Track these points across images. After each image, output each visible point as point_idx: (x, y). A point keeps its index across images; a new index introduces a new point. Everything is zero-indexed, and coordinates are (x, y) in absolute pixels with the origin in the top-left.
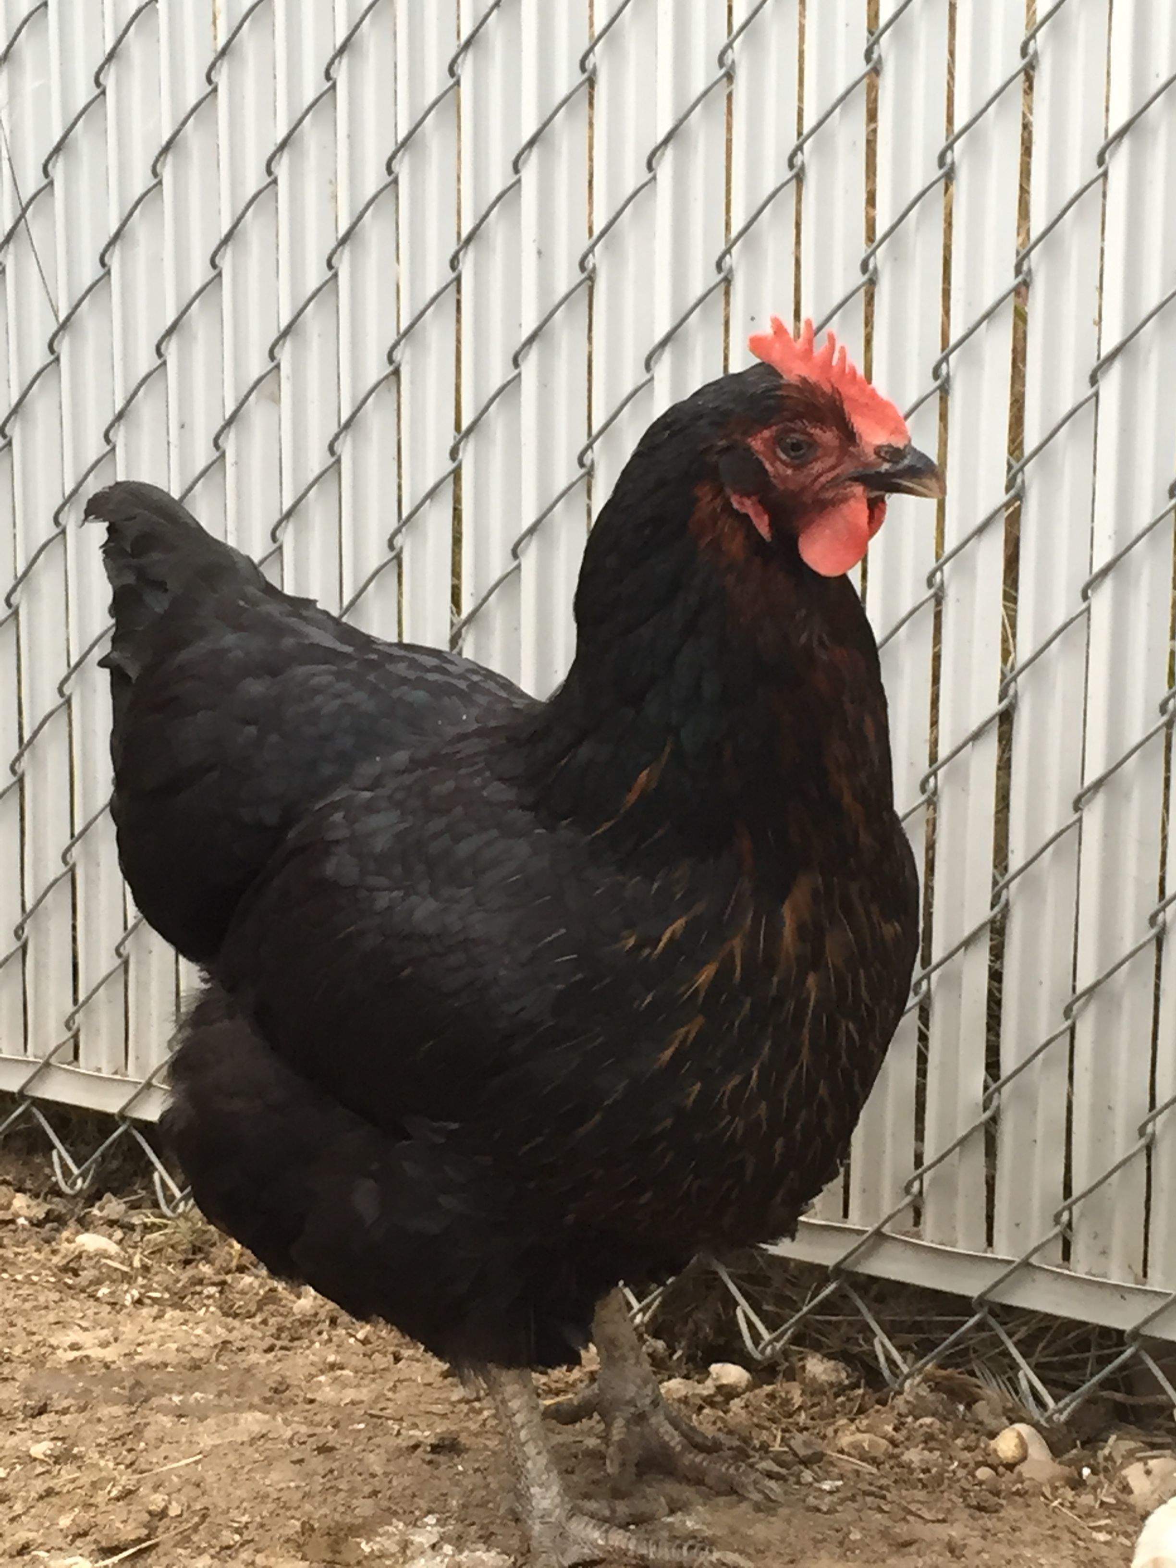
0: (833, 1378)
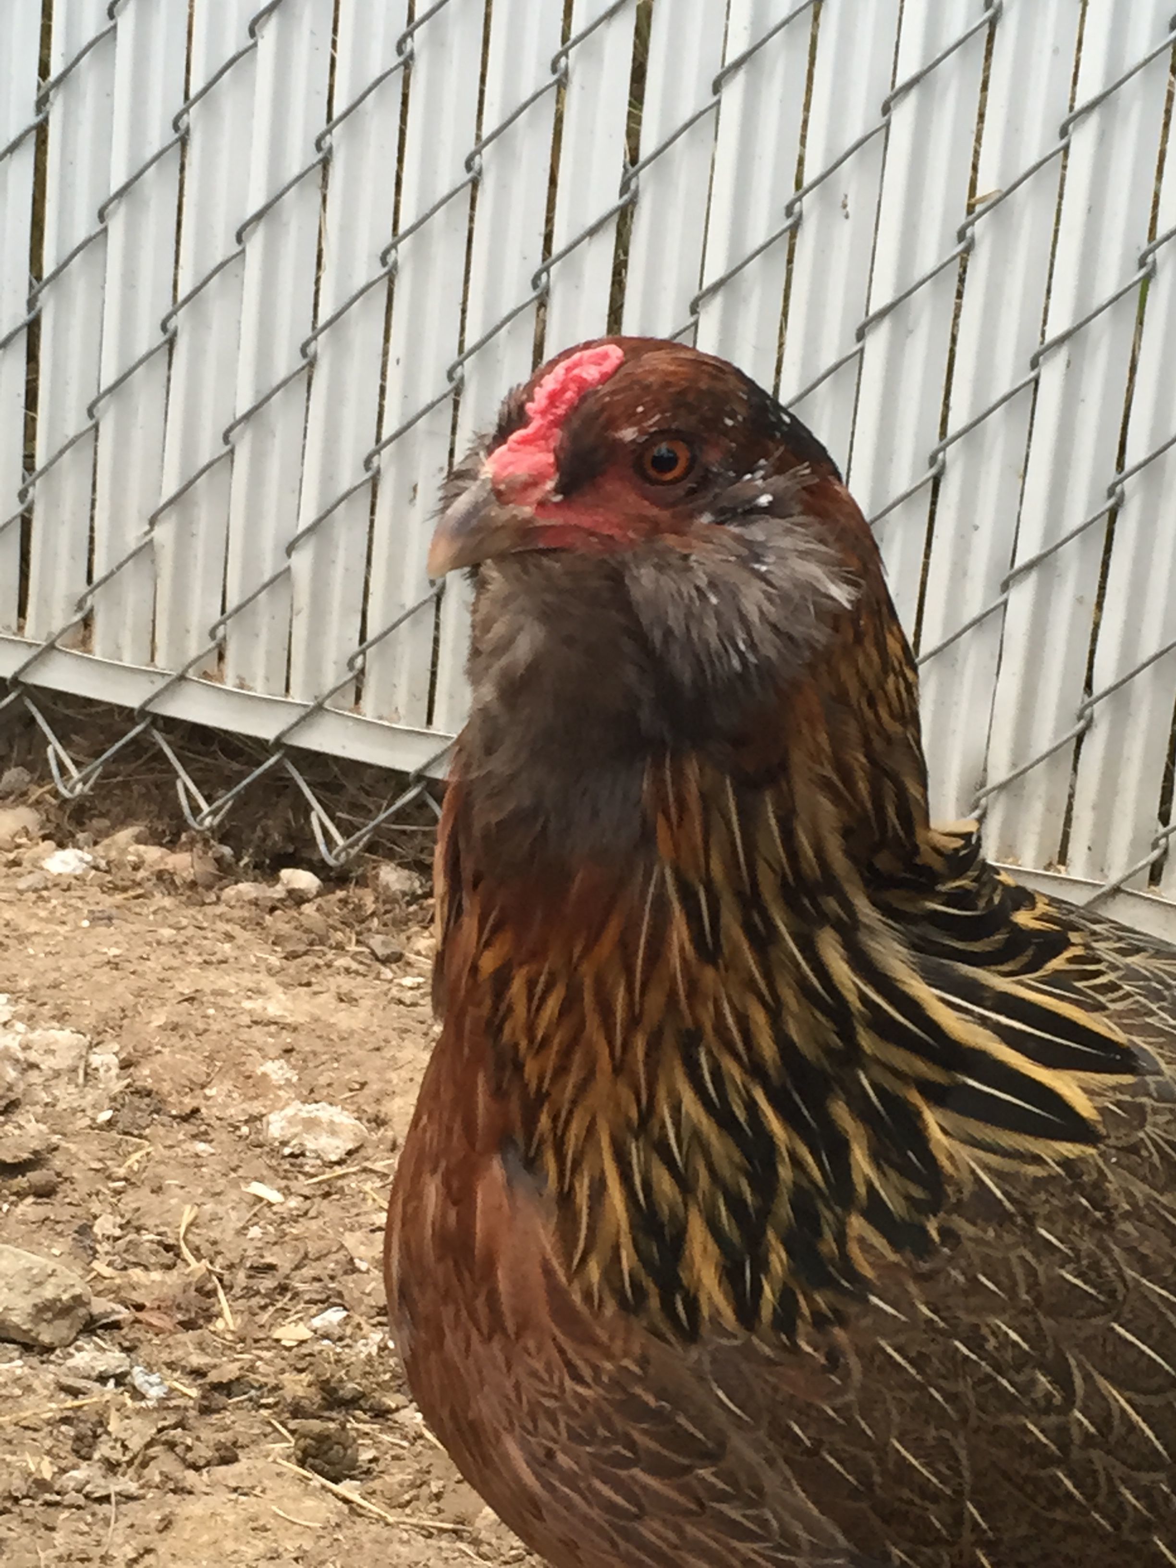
0: (406, 887)
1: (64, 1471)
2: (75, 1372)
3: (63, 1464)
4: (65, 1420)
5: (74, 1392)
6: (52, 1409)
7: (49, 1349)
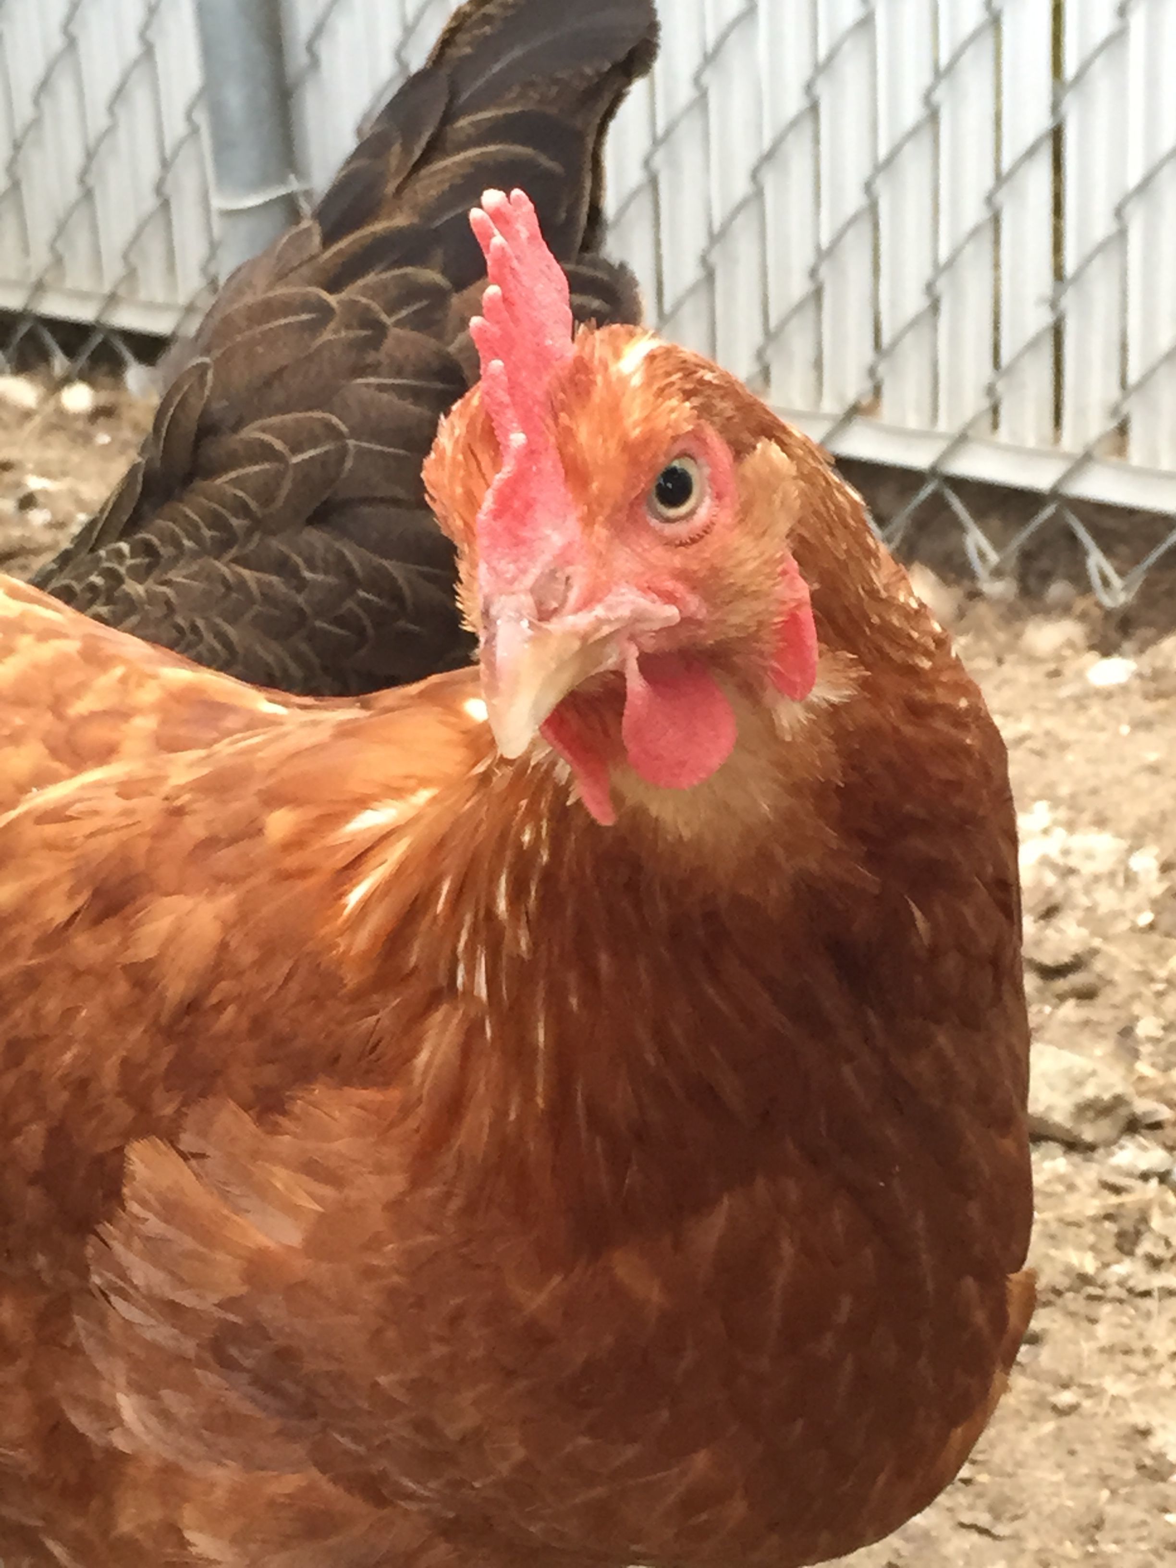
1: (1106, 1265)
2: (1118, 1170)
3: (1107, 1258)
4: (1109, 1217)
5: (1117, 1190)
6: (1094, 1206)
7: (1091, 1148)
